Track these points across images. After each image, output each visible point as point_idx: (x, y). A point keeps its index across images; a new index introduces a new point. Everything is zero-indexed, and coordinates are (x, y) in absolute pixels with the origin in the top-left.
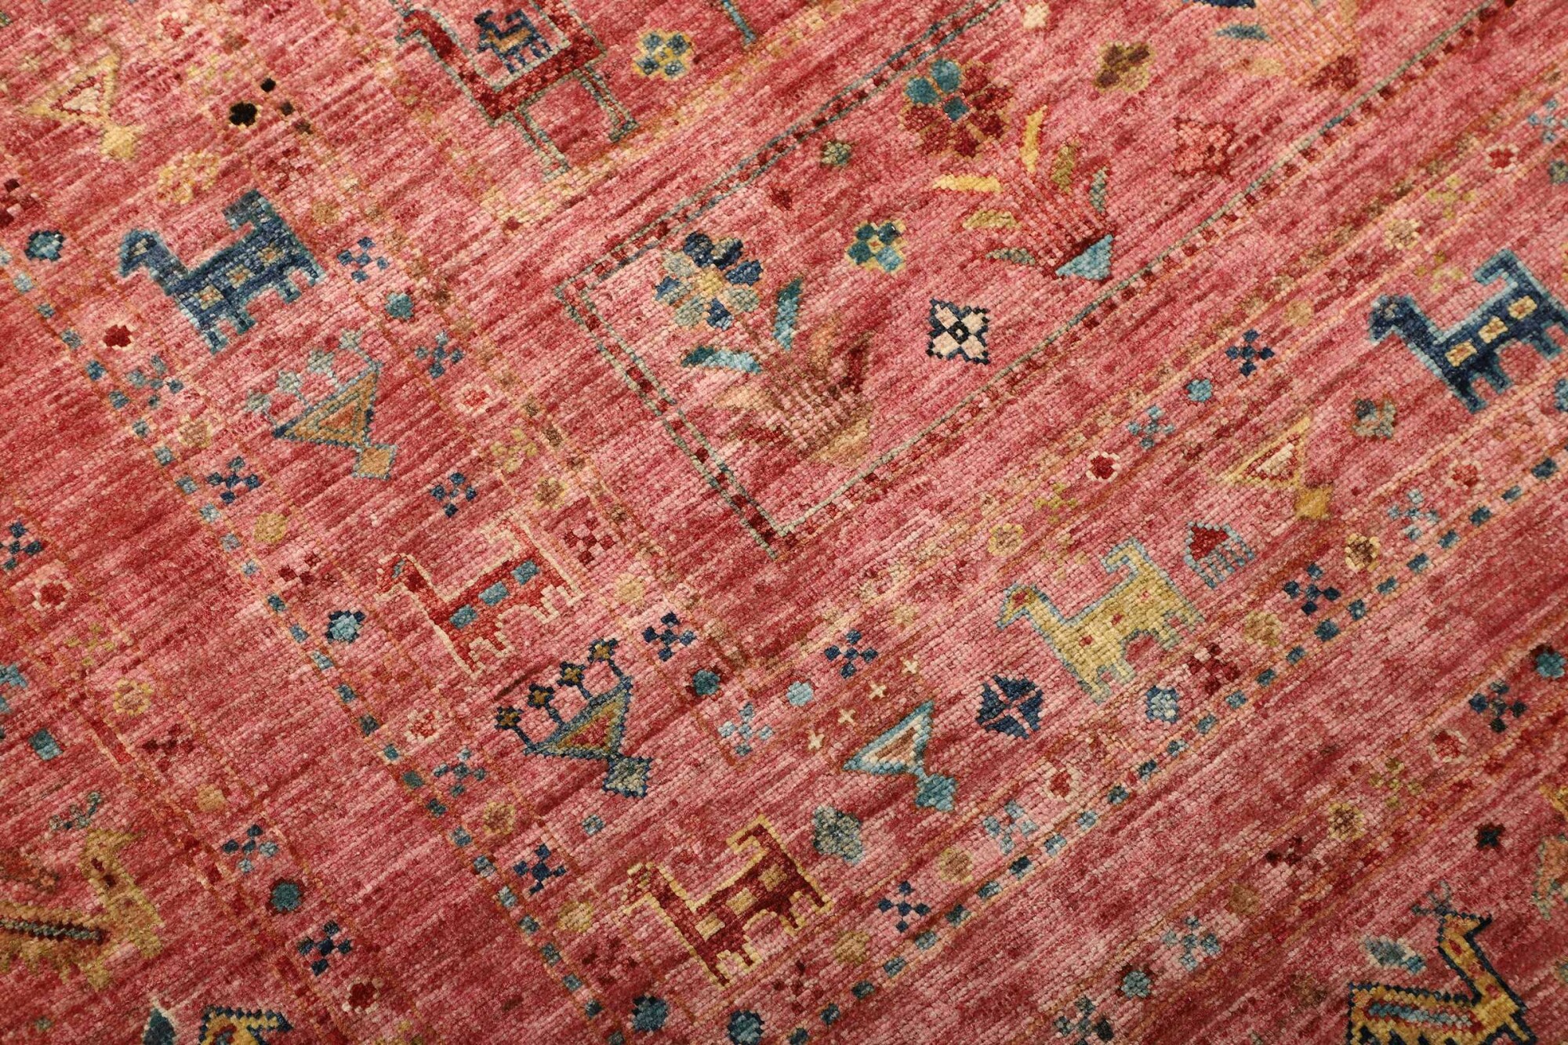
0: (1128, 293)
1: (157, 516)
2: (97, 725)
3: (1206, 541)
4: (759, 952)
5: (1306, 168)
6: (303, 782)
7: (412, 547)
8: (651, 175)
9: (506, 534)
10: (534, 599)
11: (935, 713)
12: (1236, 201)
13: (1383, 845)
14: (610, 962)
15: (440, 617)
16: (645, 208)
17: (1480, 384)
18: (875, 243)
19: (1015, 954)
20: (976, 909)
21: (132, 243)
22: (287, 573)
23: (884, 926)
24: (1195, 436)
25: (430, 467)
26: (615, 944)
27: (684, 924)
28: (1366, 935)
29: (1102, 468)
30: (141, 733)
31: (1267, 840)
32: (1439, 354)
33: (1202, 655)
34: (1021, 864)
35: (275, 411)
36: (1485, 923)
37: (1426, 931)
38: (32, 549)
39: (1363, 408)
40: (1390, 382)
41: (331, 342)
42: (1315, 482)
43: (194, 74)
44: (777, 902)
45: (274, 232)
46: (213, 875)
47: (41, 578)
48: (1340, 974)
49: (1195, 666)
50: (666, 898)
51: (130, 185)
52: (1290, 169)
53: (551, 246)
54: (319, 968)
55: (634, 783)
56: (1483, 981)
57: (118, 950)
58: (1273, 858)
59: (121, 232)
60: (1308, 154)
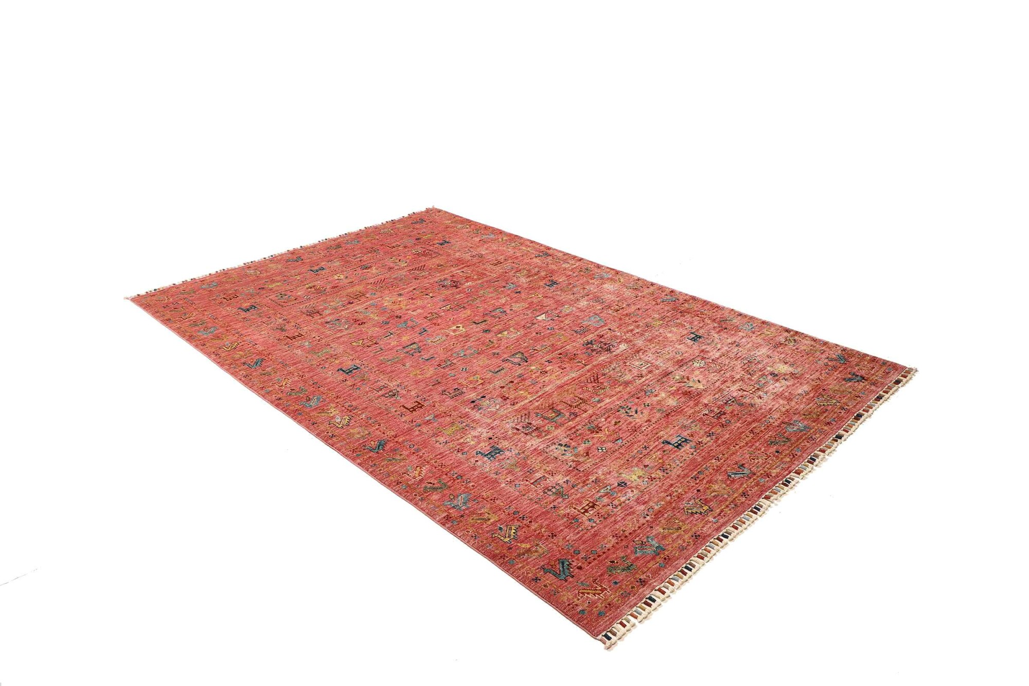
0: (626, 444)
1: (486, 477)
2: (483, 498)
3: (646, 466)
4: (591, 512)
5: (647, 430)
6: (516, 501)
7: (525, 477)
8: (551, 439)
9: (539, 474)
10: (546, 480)
11: (611, 486)
12: (638, 434)
13: (683, 493)
14: (568, 516)
15: (532, 484)
16: (551, 442)
17: (680, 447)
18: (587, 442)
19: (631, 508)
20: (623, 505)
21: (477, 452)
22: (507, 481)
23: (610, 507)
24: (641, 456)
25: (526, 469)
26: (568, 514)
27: (578, 511)
28: (684, 502)
29: (628, 460)
30: (490, 498)
31: (666, 494)
32: (673, 445)
33: (649, 477)
34: (629, 500)
35: (501, 466)
36: (701, 499)
37: (693, 501)
38: (469, 482)
39: (664, 451)
40: (667, 448)
41: (508, 459)
42: (660, 459)
43: (482, 436)
44: (593, 507)
45: (497, 449)
46: (504, 512)
47: (471, 484)
48: (682, 507)
49: (649, 478)
50: (575, 508)
51: (475, 447)
52: (645, 430)
53: (539, 446)
54: (523, 520)
55: (567, 497)
56: (703, 505)
57: (491, 521)
58: (667, 496)
59: (475, 451)
60: (647, 428)
